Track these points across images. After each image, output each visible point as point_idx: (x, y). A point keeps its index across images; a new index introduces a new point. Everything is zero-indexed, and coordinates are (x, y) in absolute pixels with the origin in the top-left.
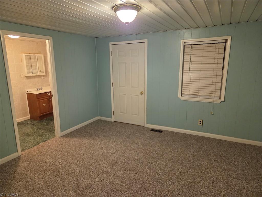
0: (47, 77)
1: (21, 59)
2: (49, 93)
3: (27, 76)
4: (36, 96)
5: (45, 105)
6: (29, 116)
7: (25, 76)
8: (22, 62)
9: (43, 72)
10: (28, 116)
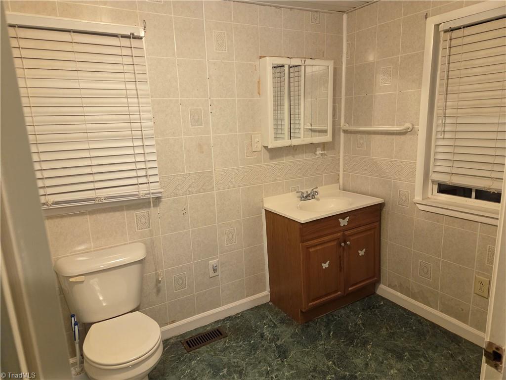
0: (334, 149)
1: (259, 82)
2: (344, 219)
3: (271, 149)
4: (300, 229)
5: (325, 265)
6: (267, 292)
7: (266, 147)
8: (259, 93)
9: (325, 131)
10: (265, 290)
